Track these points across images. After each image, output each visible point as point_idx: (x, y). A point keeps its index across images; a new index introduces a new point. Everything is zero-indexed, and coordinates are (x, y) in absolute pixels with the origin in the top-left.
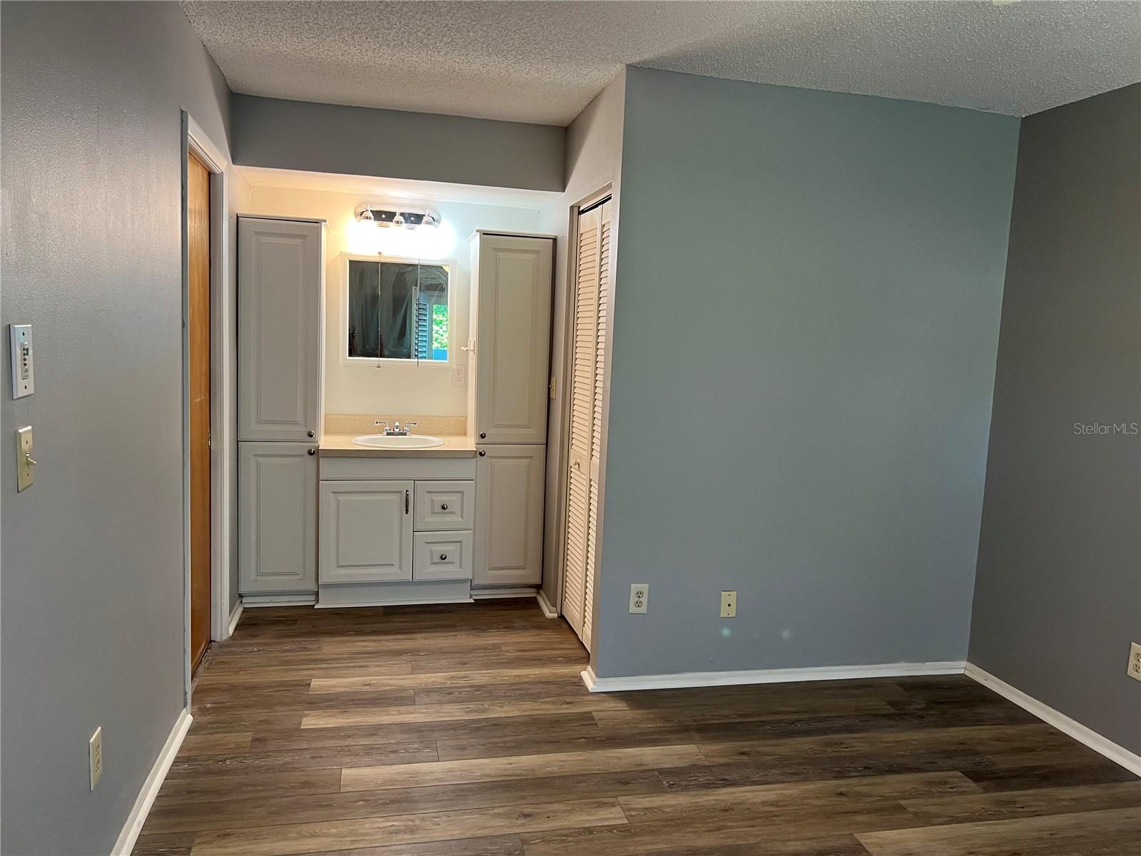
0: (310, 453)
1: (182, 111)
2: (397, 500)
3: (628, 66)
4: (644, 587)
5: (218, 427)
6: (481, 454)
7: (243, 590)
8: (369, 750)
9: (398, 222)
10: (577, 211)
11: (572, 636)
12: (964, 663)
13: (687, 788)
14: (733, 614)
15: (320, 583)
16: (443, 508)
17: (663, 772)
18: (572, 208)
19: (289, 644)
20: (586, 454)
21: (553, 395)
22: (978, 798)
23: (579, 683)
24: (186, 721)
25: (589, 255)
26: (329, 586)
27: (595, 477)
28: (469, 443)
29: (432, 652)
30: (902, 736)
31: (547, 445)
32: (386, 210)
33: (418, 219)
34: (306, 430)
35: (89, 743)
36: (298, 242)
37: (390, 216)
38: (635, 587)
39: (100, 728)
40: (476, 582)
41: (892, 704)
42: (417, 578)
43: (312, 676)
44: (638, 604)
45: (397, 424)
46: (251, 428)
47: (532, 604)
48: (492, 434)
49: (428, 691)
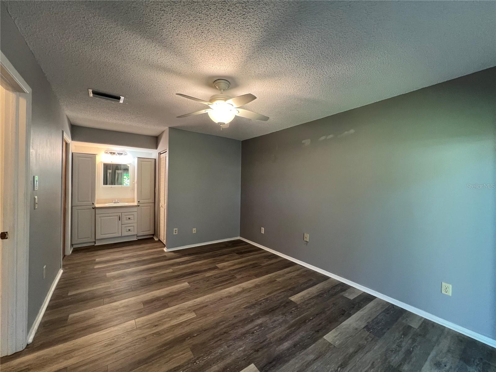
0: (93, 208)
1: (62, 131)
2: (117, 218)
3: (169, 128)
4: (177, 229)
5: (68, 202)
6: (139, 206)
7: (73, 243)
8: (113, 269)
9: (116, 155)
10: (160, 154)
11: (162, 243)
12: (239, 237)
13: (185, 264)
14: (195, 232)
15: (96, 239)
16: (129, 219)
17: (180, 262)
18: (159, 153)
19: (88, 253)
20: (163, 204)
21: (156, 192)
22: (238, 256)
23: (163, 251)
24: (61, 271)
25: (163, 162)
26: (98, 240)
27: (165, 208)
28: (136, 204)
29: (126, 250)
30: (227, 250)
31: (155, 203)
32: (113, 152)
33: (122, 154)
34: (92, 203)
35: (43, 269)
36: (90, 159)
37: (114, 153)
38: (175, 229)
39: (45, 266)
40: (138, 235)
41: (226, 245)
42: (122, 236)
43: (96, 258)
44: (176, 233)
45: (117, 200)
46: (76, 202)
47: (153, 238)
48: (141, 201)
49: (127, 257)
